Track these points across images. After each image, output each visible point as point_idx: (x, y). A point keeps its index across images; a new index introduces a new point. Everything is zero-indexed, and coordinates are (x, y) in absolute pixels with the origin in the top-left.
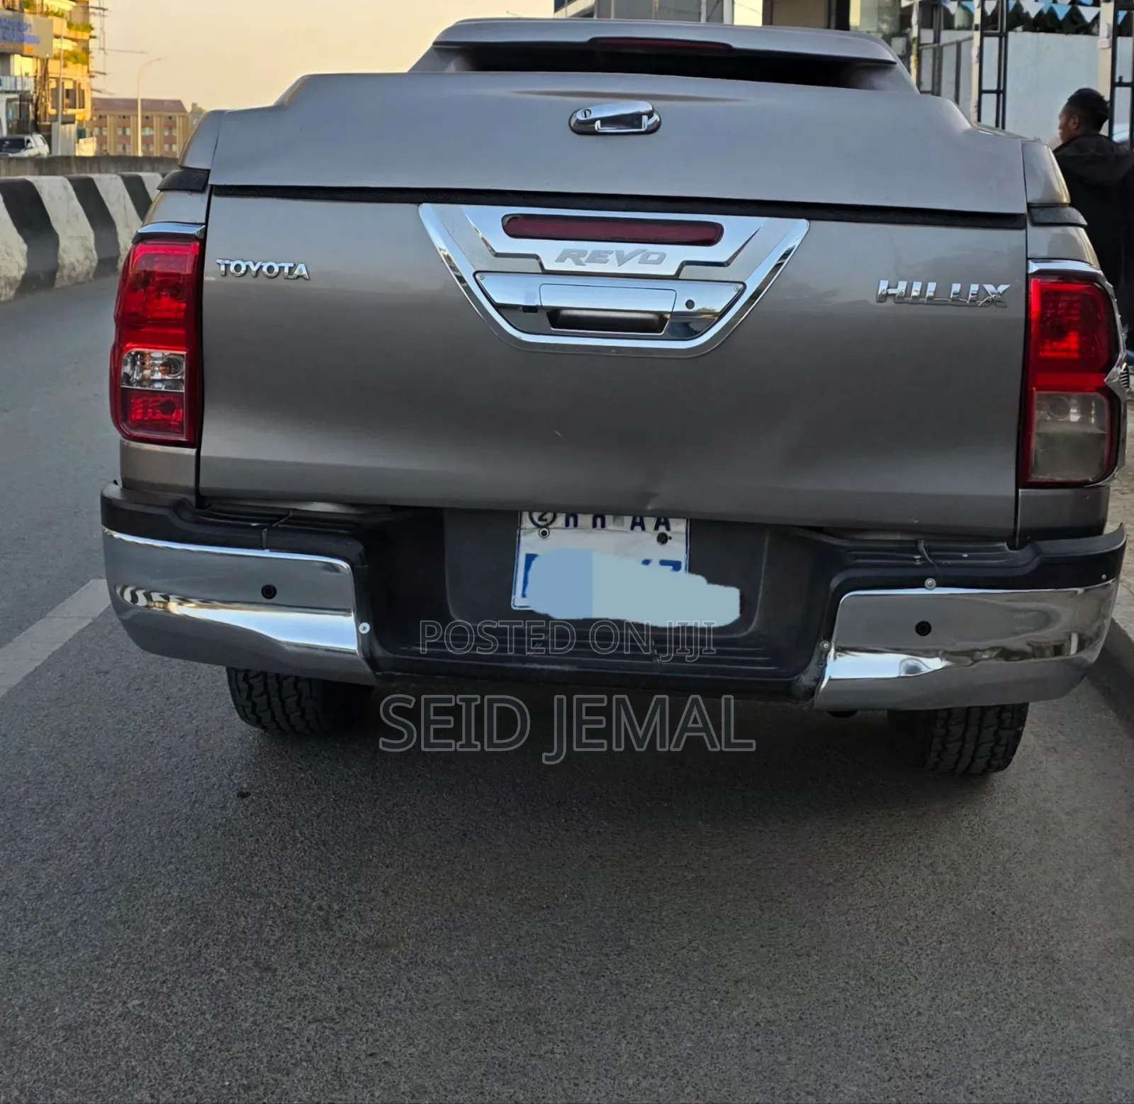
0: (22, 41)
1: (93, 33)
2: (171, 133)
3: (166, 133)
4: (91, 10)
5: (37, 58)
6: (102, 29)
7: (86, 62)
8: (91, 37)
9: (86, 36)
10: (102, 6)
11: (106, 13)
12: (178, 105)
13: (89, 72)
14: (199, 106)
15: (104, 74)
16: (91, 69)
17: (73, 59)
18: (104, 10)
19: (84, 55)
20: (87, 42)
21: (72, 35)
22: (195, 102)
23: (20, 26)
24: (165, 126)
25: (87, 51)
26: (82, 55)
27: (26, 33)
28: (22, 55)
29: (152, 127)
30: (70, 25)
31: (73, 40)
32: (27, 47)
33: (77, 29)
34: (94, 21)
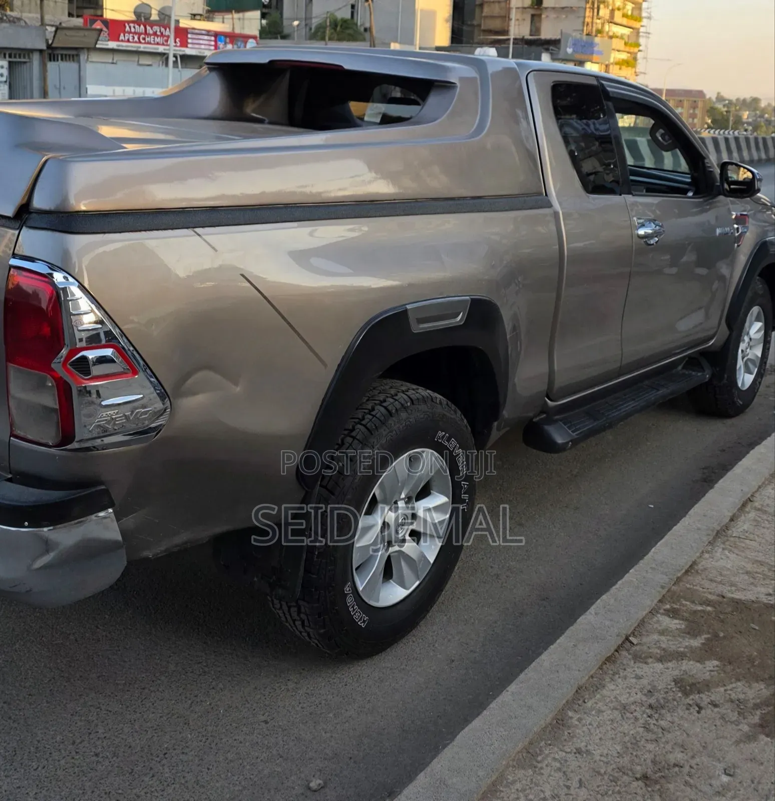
0: (592, 53)
1: (641, 48)
2: (694, 111)
3: (691, 111)
4: (641, 34)
5: (602, 64)
6: (646, 46)
7: (634, 66)
8: (639, 51)
9: (636, 50)
10: (648, 31)
11: (650, 36)
12: (701, 94)
13: (635, 72)
14: (722, 94)
15: (645, 73)
16: (637, 70)
17: (626, 64)
18: (649, 33)
19: (633, 62)
20: (636, 54)
21: (627, 49)
22: (720, 91)
23: (591, 45)
24: (691, 107)
25: (635, 59)
26: (631, 62)
27: (596, 49)
28: (592, 62)
29: (682, 107)
30: (626, 44)
31: (628, 53)
32: (595, 57)
33: (631, 45)
34: (642, 41)
